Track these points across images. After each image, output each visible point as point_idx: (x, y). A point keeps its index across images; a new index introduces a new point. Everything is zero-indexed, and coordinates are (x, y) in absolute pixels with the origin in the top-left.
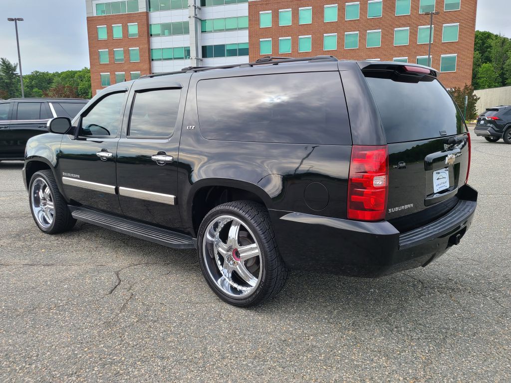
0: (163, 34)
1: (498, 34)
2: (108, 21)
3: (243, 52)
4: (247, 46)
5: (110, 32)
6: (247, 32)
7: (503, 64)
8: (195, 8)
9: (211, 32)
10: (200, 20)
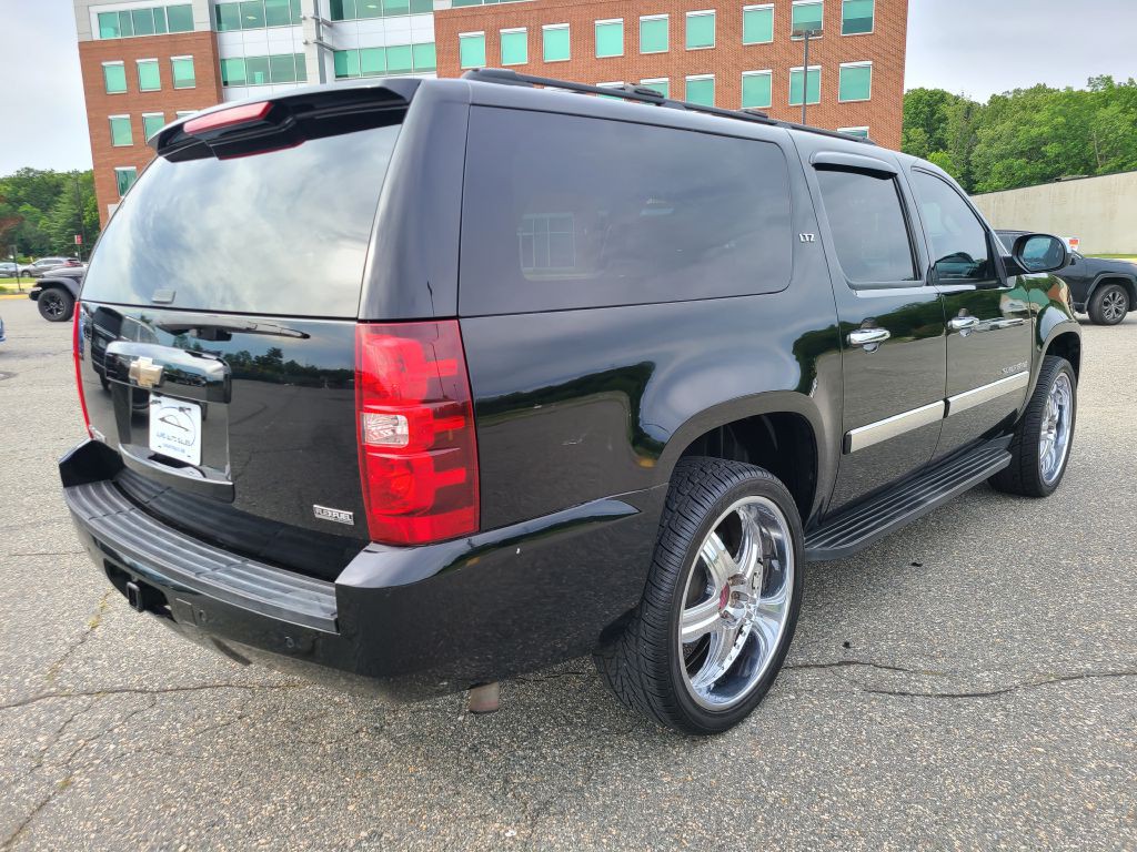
0: (252, 82)
1: (960, 94)
2: (126, 51)
5: (132, 74)
7: (969, 153)
8: (318, 24)
9: (356, 76)
10: (331, 49)
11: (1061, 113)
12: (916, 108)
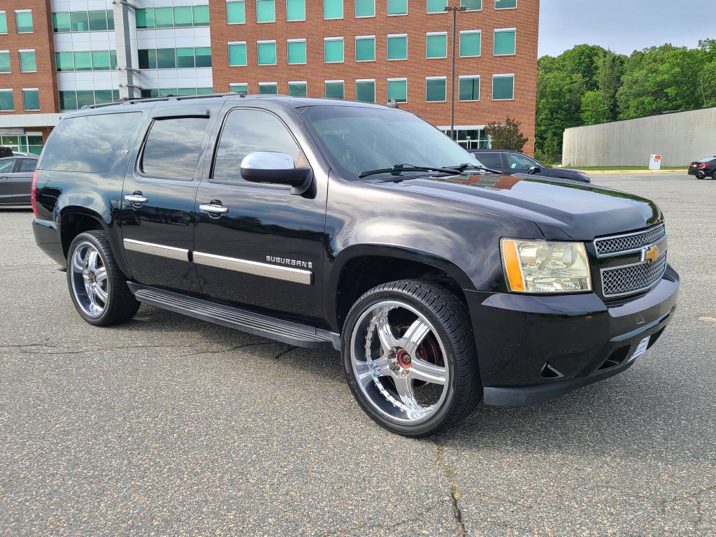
0: (75, 29)
3: (204, 62)
4: (208, 53)
6: (207, 30)
7: (614, 92)
9: (152, 28)
10: (134, 8)
11: (678, 65)
12: (580, 59)
